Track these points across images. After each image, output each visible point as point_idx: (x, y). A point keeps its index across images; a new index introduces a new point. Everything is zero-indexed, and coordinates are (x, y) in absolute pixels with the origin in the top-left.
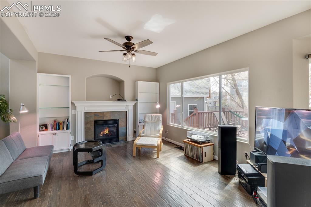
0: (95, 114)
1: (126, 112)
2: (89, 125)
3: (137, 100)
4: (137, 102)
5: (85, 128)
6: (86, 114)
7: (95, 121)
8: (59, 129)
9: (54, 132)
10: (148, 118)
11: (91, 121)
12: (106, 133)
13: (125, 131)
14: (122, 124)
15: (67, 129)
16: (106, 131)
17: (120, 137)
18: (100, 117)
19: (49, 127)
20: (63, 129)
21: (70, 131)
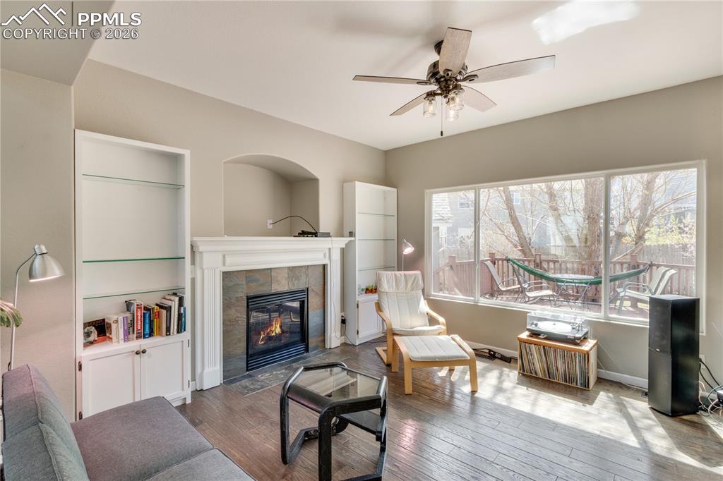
0: (249, 274)
1: (324, 266)
2: (233, 313)
3: (351, 234)
4: (353, 239)
5: (224, 321)
6: (226, 275)
7: (249, 298)
8: (151, 334)
9: (136, 344)
10: (388, 282)
11: (237, 298)
12: (274, 334)
13: (322, 322)
14: (314, 302)
15: (179, 331)
16: (276, 327)
17: (310, 340)
18: (262, 285)
19: (118, 330)
20: (168, 330)
21: (186, 335)
